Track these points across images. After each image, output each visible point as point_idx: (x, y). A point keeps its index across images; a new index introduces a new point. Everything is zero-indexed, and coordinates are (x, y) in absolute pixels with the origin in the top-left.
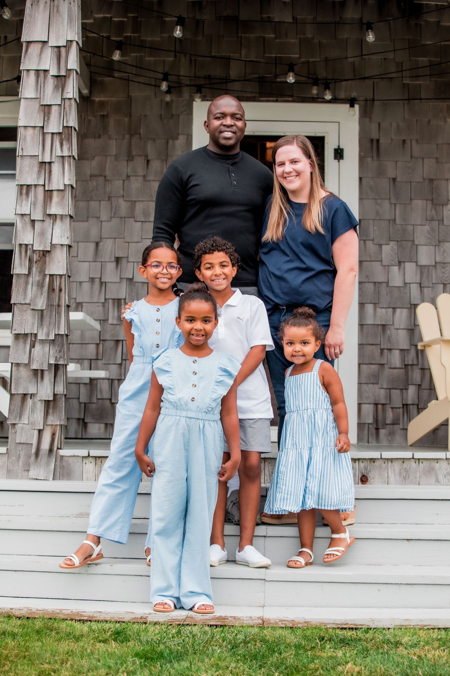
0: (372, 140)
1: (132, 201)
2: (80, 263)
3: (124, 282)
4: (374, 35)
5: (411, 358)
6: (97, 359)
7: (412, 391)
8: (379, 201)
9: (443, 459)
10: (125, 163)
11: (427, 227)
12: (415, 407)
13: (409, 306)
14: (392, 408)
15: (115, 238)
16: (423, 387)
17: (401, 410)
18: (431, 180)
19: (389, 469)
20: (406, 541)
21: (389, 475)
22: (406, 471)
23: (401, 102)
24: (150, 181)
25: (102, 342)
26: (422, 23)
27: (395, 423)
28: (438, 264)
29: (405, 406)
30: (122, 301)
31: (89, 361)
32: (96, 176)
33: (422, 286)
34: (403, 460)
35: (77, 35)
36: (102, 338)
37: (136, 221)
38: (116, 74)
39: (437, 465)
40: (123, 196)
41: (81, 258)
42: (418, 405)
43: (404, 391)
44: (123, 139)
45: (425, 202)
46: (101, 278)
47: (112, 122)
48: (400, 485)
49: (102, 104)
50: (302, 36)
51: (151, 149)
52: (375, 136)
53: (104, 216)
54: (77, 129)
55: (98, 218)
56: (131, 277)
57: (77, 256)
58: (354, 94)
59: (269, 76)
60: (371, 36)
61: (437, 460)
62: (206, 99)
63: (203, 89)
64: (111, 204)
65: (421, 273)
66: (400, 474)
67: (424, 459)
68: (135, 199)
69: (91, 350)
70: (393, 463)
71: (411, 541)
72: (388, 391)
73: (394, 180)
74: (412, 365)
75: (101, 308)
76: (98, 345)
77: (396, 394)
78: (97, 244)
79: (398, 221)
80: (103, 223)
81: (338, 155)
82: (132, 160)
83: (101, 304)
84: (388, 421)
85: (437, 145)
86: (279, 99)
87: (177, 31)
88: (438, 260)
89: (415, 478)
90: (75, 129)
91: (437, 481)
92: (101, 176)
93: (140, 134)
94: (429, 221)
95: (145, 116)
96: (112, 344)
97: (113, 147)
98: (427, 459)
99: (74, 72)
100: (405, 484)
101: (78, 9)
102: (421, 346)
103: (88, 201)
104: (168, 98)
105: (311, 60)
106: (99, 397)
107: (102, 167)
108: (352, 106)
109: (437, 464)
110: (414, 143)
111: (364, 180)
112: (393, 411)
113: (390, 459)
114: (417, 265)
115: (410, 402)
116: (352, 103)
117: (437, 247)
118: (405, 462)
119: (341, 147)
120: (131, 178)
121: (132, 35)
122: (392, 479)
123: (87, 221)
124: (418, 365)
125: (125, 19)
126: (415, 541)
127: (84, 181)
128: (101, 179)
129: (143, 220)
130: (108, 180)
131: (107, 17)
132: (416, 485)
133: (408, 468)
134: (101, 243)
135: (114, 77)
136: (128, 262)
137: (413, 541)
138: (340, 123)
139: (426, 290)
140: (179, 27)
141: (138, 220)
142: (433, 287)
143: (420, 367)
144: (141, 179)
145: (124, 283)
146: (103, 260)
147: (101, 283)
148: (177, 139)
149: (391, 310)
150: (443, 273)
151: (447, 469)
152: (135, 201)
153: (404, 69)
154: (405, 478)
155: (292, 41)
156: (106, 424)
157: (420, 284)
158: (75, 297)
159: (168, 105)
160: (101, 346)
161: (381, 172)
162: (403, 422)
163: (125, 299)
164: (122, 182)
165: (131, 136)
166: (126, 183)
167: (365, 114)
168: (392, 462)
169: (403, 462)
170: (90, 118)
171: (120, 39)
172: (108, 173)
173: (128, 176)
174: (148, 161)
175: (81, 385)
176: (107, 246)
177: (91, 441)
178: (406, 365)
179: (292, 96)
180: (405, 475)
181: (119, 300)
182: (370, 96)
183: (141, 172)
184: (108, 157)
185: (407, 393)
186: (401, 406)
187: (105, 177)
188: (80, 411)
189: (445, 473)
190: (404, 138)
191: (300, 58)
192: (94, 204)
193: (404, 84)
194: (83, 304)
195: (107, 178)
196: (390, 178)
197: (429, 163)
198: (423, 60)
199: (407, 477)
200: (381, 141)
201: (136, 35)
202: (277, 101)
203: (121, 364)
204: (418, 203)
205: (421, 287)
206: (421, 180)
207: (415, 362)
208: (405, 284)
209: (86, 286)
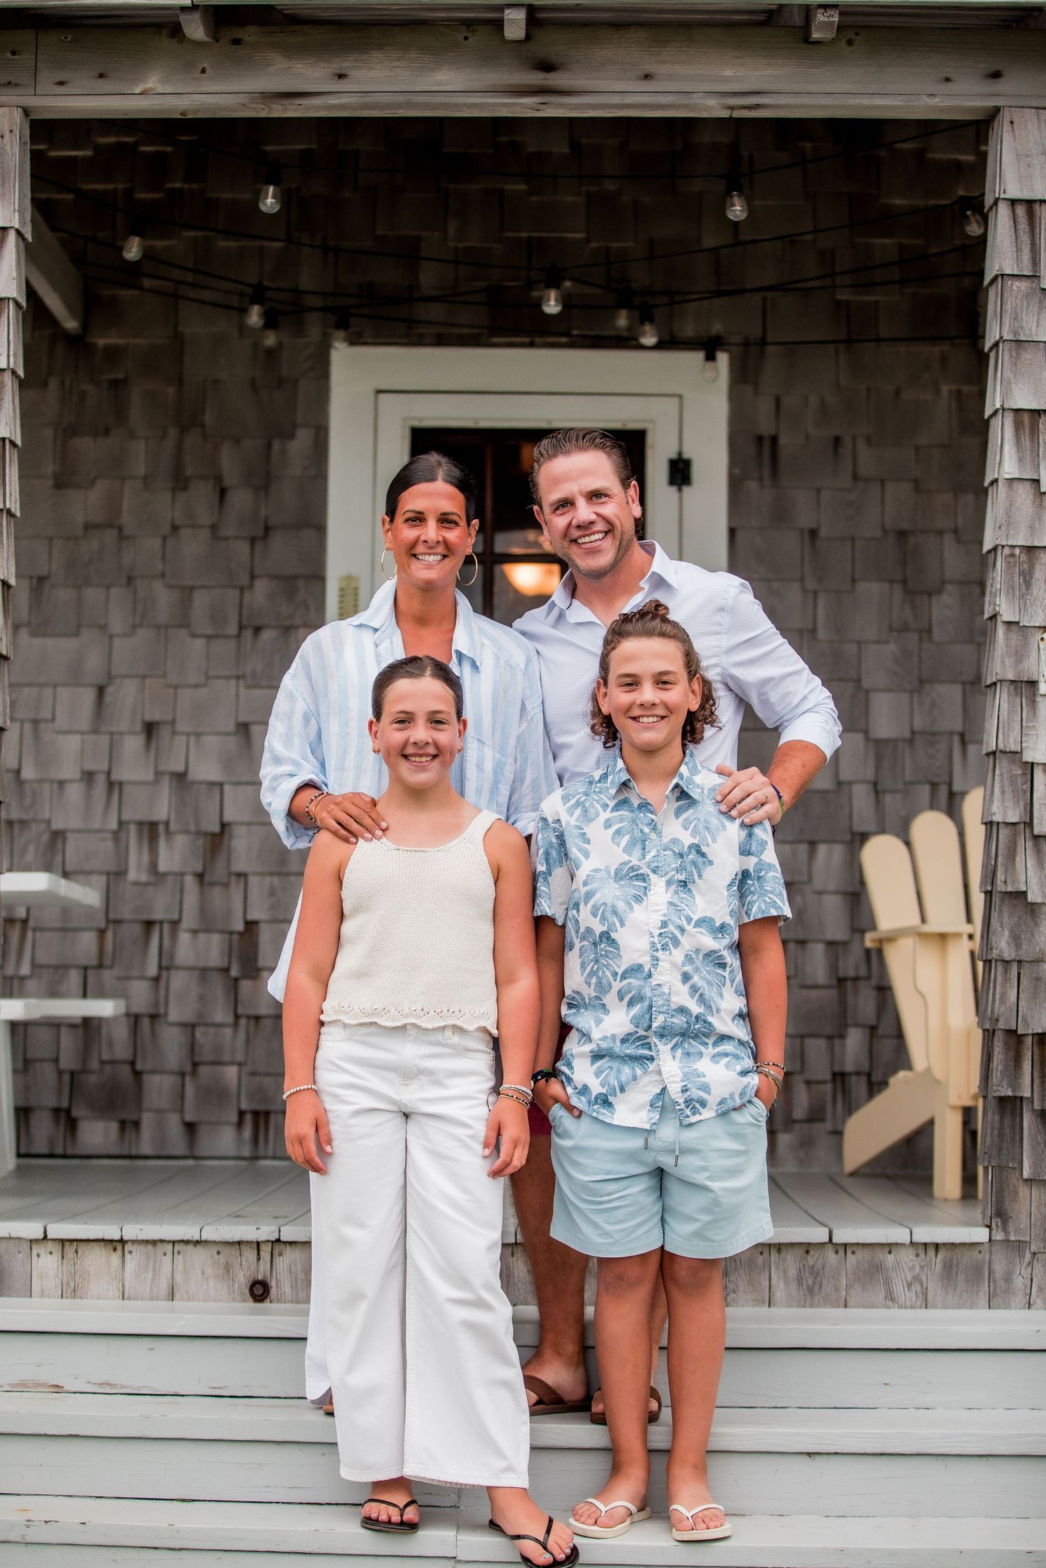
0: (760, 439)
1: (183, 588)
2: (60, 737)
3: (166, 781)
4: (745, 206)
5: (851, 965)
6: (100, 966)
7: (854, 1040)
8: (777, 585)
9: (904, 1244)
10: (167, 496)
11: (891, 648)
12: (864, 1079)
13: (848, 837)
14: (808, 1083)
15: (144, 677)
16: (881, 1031)
17: (829, 1087)
18: (902, 534)
19: (773, 1270)
20: (806, 1457)
21: (774, 1281)
22: (816, 1273)
23: (831, 348)
24: (227, 539)
25: (111, 926)
26: (883, 153)
27: (816, 1116)
28: (917, 736)
29: (838, 1078)
30: (161, 828)
31: (82, 971)
32: (98, 526)
33: (879, 788)
34: (807, 1247)
35: (17, 213)
36: (112, 916)
37: (194, 636)
38: (147, 283)
39: (891, 1258)
40: (163, 575)
41: (61, 723)
42: (869, 1075)
43: (836, 1041)
44: (164, 436)
45: (886, 586)
46: (109, 773)
47: (136, 398)
48: (798, 1307)
49: (113, 354)
50: (592, 188)
51: (230, 463)
52: (766, 426)
53: (117, 623)
54: (19, 442)
55: (103, 627)
56: (181, 768)
57: (53, 720)
58: (717, 328)
59: (513, 284)
60: (739, 208)
61: (890, 1247)
62: (363, 340)
63: (353, 320)
64: (135, 593)
65: (878, 758)
66: (800, 1280)
67: (858, 1244)
68: (190, 583)
69: (86, 943)
70: (783, 1254)
71: (817, 1456)
72: (798, 1041)
73: (813, 533)
74: (856, 979)
75: (109, 844)
76: (102, 932)
77: (817, 1047)
78: (101, 691)
79: (822, 634)
80: (116, 641)
81: (679, 475)
82: (185, 488)
83: (109, 836)
84: (799, 1114)
85: (917, 448)
86: (538, 340)
87: (267, 198)
88: (918, 724)
89: (837, 1289)
90: (13, 443)
91: (891, 1298)
92: (110, 526)
93: (203, 426)
94: (899, 631)
95: (217, 381)
96: (137, 929)
97: (139, 457)
98: (864, 1245)
99: (11, 305)
100: (811, 1306)
101: (22, 151)
102: (873, 941)
103: (80, 587)
104: (270, 340)
105: (615, 245)
106: (105, 1057)
107: (113, 507)
108: (711, 357)
109: (889, 1256)
110: (861, 446)
111: (740, 535)
112: (809, 1090)
113: (775, 1244)
114: (867, 739)
115: (849, 1067)
116: (710, 348)
117: (915, 695)
118: (812, 1253)
119: (686, 456)
120: (182, 531)
121: (186, 186)
122: (780, 1292)
123: (77, 635)
124: (868, 978)
125: (169, 149)
126: (826, 1457)
127: (68, 539)
128: (110, 535)
129: (209, 631)
130: (128, 538)
131: (126, 144)
132: (839, 1307)
133: (819, 1265)
134: (110, 689)
135: (140, 288)
136: (174, 733)
137: (821, 1456)
138: (685, 400)
139: (888, 799)
140: (271, 189)
141: (199, 631)
142: (906, 792)
143: (874, 982)
144: (205, 533)
145: (166, 786)
146: (114, 729)
147: (111, 785)
148: (292, 436)
149: (803, 848)
150: (931, 757)
151: (914, 1267)
152: (192, 588)
153: (838, 270)
154: (811, 1290)
155: (570, 199)
156: (123, 1124)
157: (875, 784)
158: (47, 817)
159: (271, 355)
160: (109, 935)
161: (781, 515)
162: (834, 1113)
163: (167, 823)
164: (158, 541)
165: (183, 430)
166: (171, 543)
167: (742, 377)
168: (779, 1251)
169: (807, 1252)
170: (84, 387)
171: (156, 196)
172: (126, 519)
173: (175, 528)
174: (223, 492)
175: (64, 1030)
176: (126, 695)
177: (86, 1162)
178: (841, 981)
179: (567, 334)
180: (810, 1282)
181: (153, 826)
182: (755, 332)
183: (205, 517)
184: (128, 483)
185: (844, 1047)
186: (828, 1077)
187: (120, 528)
188: (59, 1090)
189: (909, 1279)
190: (837, 432)
191: (587, 240)
192: (93, 595)
193: (838, 303)
194: (68, 835)
195: (126, 532)
196: (802, 530)
197: (898, 492)
198: (885, 245)
199: (817, 1287)
200: (783, 441)
201: (195, 186)
202: (531, 345)
203: (156, 979)
204: (872, 590)
205: (877, 792)
206: (878, 533)
207: (863, 972)
208: (839, 784)
209: (74, 792)
